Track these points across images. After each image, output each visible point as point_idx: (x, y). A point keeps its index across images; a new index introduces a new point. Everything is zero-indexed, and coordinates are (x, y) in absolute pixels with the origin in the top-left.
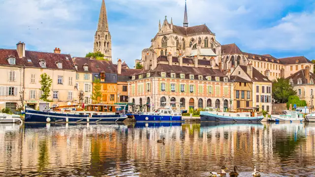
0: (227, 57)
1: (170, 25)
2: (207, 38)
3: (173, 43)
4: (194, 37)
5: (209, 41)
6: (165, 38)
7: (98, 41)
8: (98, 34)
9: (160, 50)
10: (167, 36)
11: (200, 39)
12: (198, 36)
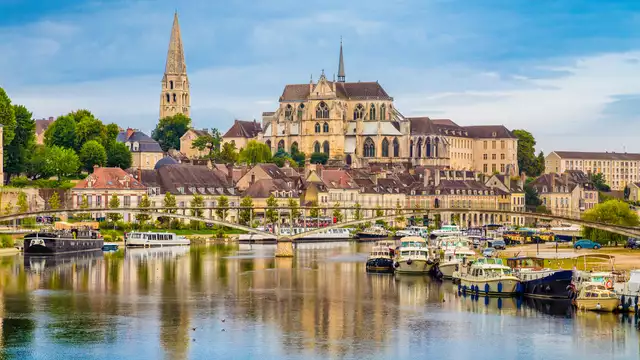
0: (420, 139)
1: (331, 83)
2: (383, 105)
3: (338, 113)
4: (364, 103)
5: (387, 109)
6: (323, 104)
7: (171, 93)
8: (169, 80)
9: (315, 123)
10: (326, 102)
11: (373, 106)
12: (370, 102)
